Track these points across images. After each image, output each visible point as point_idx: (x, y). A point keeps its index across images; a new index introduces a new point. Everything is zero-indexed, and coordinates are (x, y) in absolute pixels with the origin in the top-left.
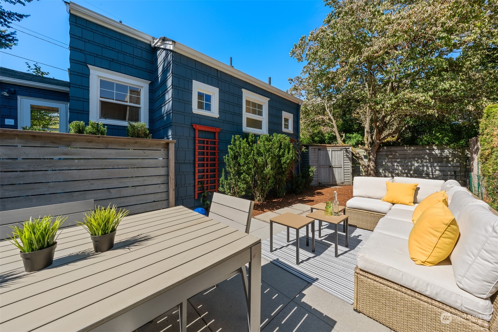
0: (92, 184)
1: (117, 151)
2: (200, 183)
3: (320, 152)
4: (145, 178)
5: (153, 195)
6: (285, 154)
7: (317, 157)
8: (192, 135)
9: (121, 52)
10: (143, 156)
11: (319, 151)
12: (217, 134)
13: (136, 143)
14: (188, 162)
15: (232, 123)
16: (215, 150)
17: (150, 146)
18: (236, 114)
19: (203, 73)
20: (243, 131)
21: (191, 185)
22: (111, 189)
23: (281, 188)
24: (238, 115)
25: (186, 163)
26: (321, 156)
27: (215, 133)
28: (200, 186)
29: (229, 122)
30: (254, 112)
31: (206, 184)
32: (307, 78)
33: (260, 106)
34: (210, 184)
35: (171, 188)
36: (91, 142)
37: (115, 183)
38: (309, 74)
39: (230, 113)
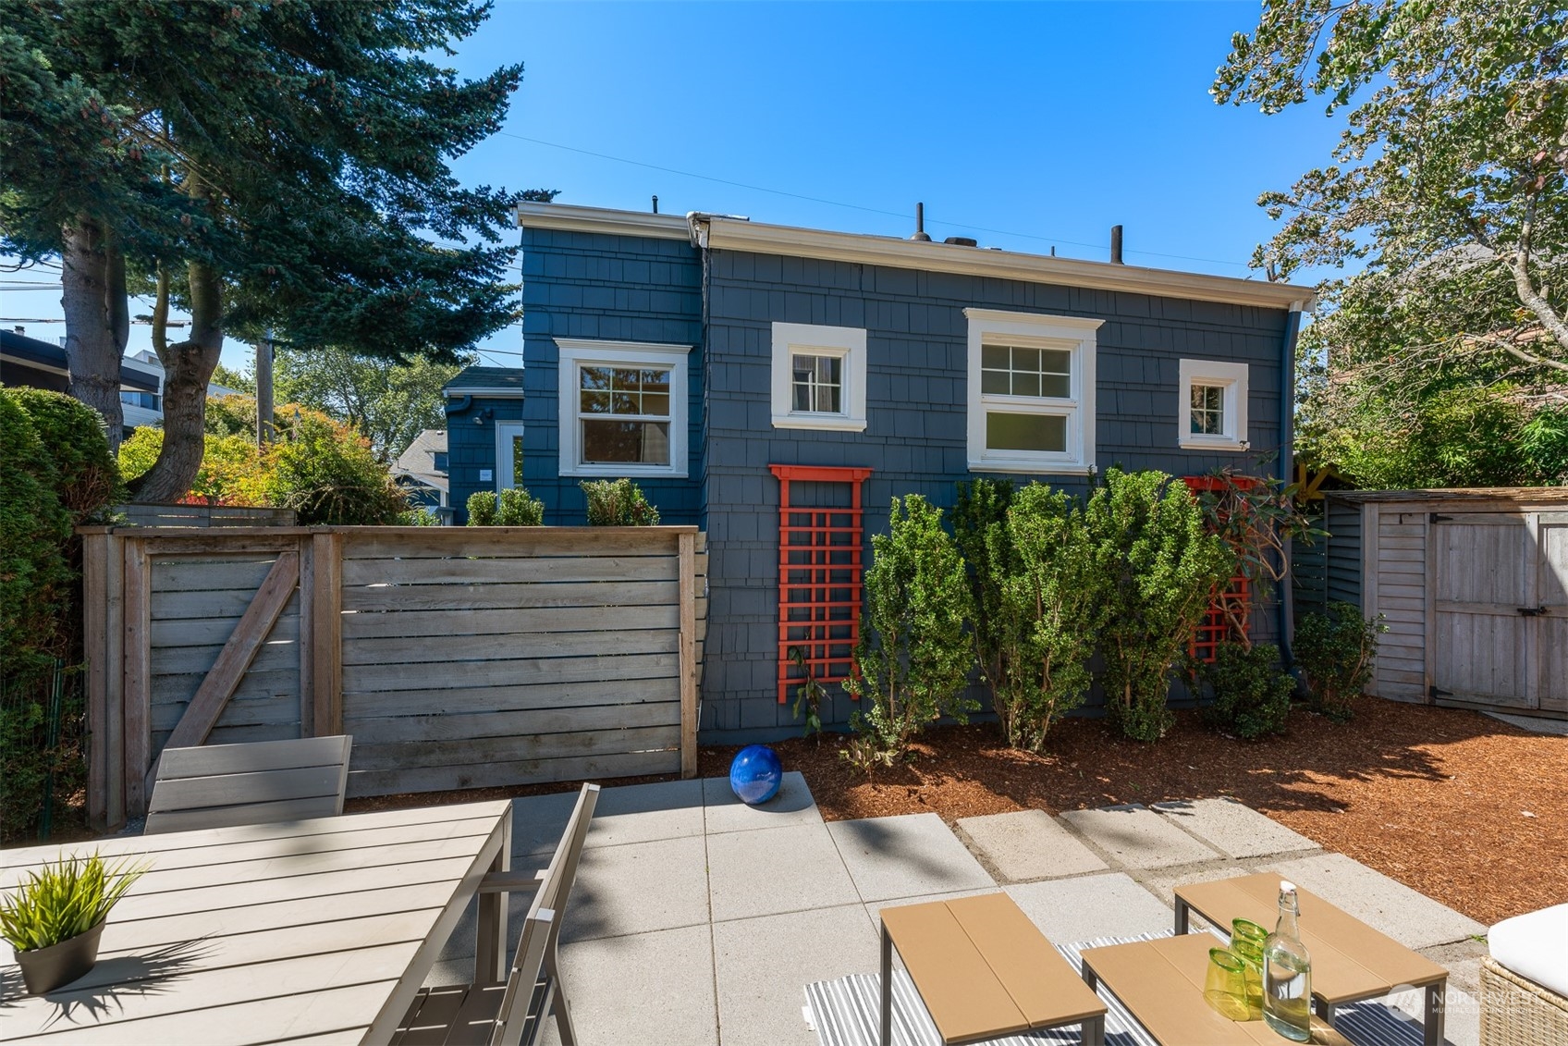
0: (501, 645)
1: (552, 562)
2: (793, 654)
3: (1447, 536)
4: (620, 635)
5: (639, 685)
6: (1154, 562)
7: (1419, 555)
8: (771, 499)
9: (623, 285)
10: (613, 574)
11: (1440, 529)
12: (857, 490)
13: (596, 538)
14: (758, 583)
15: (924, 443)
16: (850, 543)
17: (631, 545)
18: (937, 408)
19: (808, 290)
20: (969, 466)
21: (767, 657)
22: (540, 661)
23: (1146, 702)
24: (947, 409)
25: (751, 588)
26: (1454, 556)
27: (851, 484)
28: (793, 662)
29: (908, 442)
30: (1026, 387)
31: (817, 658)
32: (1380, 164)
33: (1058, 360)
34: (830, 657)
35: (686, 668)
36: (498, 542)
37: (550, 646)
38: (1395, 139)
39: (914, 407)
